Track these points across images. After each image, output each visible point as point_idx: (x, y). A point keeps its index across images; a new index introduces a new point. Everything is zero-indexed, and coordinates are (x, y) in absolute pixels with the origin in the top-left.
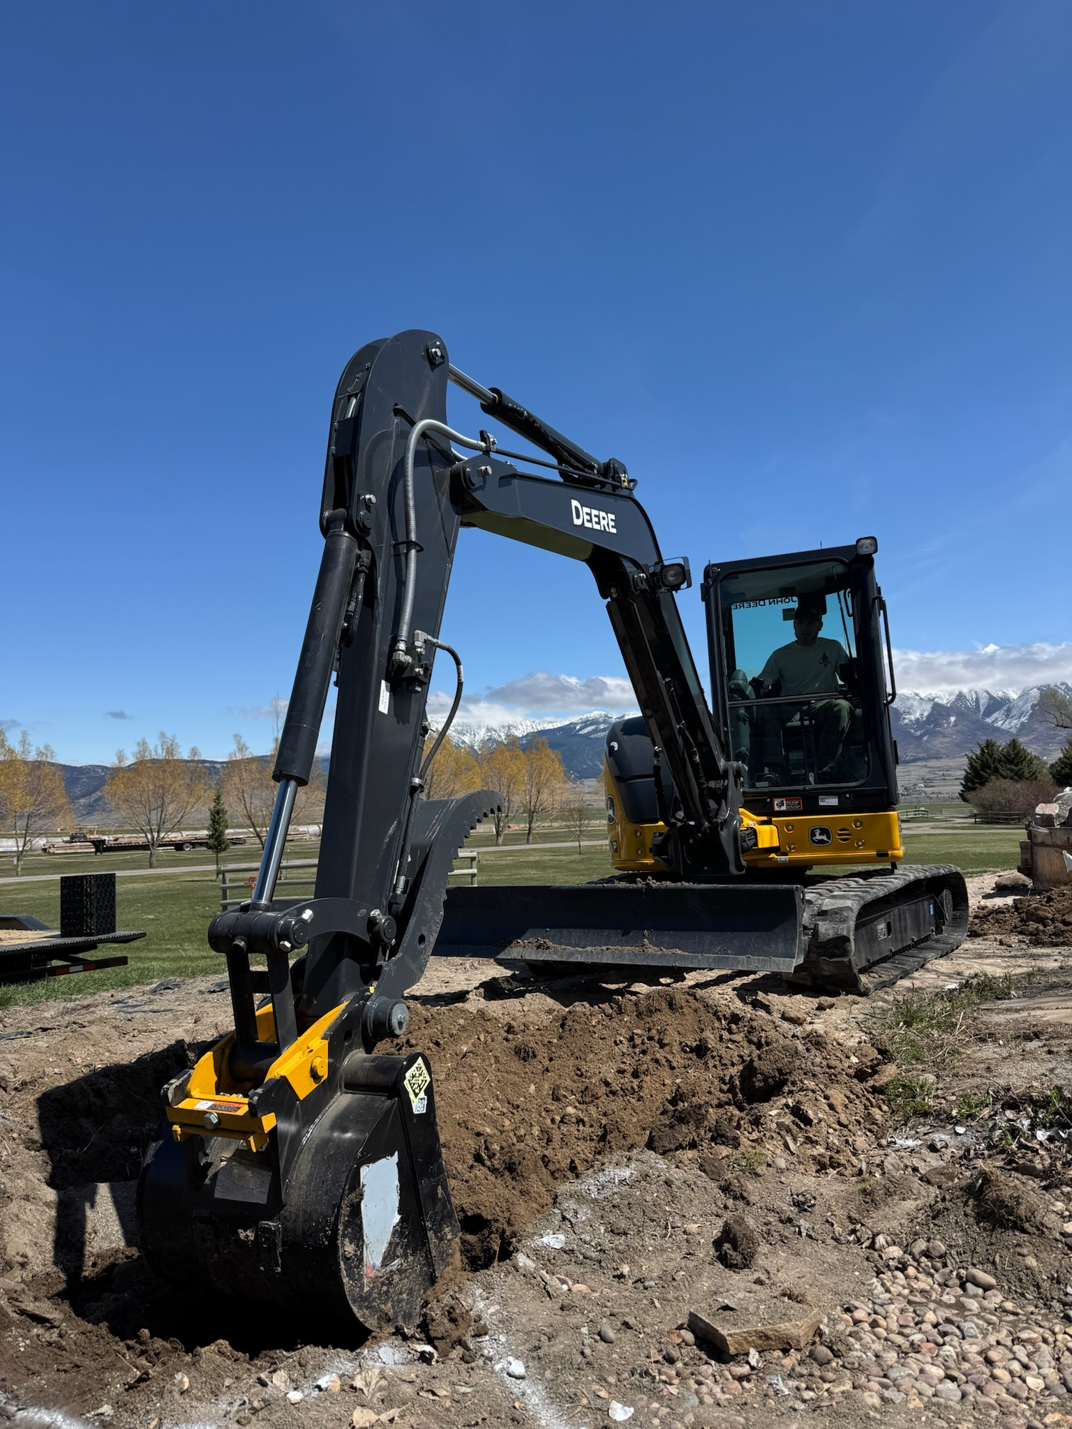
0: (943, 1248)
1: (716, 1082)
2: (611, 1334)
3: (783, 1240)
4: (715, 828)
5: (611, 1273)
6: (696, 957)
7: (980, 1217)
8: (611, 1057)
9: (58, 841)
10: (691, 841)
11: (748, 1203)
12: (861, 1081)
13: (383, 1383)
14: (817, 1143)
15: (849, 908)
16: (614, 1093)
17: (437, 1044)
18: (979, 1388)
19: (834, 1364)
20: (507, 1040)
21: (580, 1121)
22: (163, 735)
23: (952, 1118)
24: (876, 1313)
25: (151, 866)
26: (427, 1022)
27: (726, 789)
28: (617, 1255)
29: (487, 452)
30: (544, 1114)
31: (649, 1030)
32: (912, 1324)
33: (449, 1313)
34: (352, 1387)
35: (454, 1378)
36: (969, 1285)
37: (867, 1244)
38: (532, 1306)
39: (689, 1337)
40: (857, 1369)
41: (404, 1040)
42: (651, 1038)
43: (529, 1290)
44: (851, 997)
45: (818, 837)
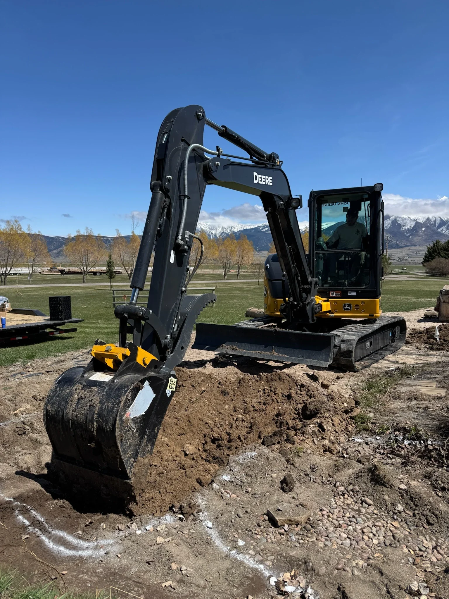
0: (358, 489)
1: (293, 410)
2: (241, 515)
3: (305, 482)
4: (305, 306)
5: (245, 491)
6: (292, 358)
7: (372, 480)
8: (256, 396)
9: (46, 269)
10: (295, 310)
11: (295, 467)
12: (346, 414)
13: (167, 529)
14: (326, 439)
15: (354, 340)
16: (256, 410)
17: (193, 386)
18: (357, 542)
19: (312, 531)
20: (218, 387)
21: (243, 420)
22: (87, 228)
23: (376, 433)
24: (330, 512)
25: (84, 282)
26: (190, 377)
27: (310, 289)
28: (247, 484)
29: (219, 155)
30: (230, 417)
31: (271, 387)
32: (341, 517)
33: (189, 505)
34: (157, 530)
35: (189, 527)
36: (364, 503)
37: (333, 485)
38: (216, 503)
39: (266, 517)
40: (320, 533)
41: (181, 384)
42: (271, 391)
43: (216, 496)
44: (351, 373)
45: (346, 307)
